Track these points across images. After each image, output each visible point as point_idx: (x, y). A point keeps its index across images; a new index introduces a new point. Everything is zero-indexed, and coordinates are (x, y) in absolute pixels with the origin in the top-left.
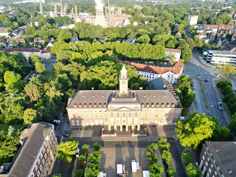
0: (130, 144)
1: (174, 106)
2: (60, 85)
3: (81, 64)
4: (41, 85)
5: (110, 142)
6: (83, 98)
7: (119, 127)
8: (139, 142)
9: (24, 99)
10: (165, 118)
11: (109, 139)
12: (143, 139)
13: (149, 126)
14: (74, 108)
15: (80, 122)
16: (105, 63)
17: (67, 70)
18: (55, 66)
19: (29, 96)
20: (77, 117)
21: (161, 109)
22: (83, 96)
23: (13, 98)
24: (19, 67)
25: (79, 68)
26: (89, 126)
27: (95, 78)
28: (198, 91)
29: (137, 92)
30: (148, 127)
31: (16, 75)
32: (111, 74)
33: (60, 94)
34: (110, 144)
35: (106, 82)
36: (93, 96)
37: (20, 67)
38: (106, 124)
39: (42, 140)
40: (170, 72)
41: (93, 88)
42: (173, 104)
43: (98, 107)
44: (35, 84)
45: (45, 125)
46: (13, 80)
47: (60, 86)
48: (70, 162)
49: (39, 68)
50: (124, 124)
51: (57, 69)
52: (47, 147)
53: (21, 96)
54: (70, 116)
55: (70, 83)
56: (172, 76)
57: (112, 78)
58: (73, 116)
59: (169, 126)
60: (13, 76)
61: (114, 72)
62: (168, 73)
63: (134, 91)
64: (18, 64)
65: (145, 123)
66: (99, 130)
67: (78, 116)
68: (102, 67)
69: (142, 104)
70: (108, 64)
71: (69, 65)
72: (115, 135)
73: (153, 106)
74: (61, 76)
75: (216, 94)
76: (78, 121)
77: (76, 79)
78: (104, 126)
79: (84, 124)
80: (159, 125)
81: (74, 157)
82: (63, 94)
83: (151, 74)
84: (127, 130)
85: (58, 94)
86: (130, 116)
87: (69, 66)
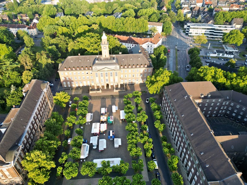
0: (113, 97)
1: (146, 66)
2: (50, 55)
3: (68, 37)
4: (32, 55)
5: (97, 96)
6: (72, 63)
7: (103, 87)
8: (119, 95)
9: (19, 66)
10: (141, 77)
11: (95, 95)
12: (123, 93)
13: (128, 84)
14: (64, 70)
15: (71, 84)
16: (90, 34)
17: (55, 43)
18: (43, 40)
19: (23, 65)
20: (68, 79)
21: (136, 69)
22: (72, 61)
23: (10, 66)
24: (8, 42)
25: (66, 42)
26: (79, 87)
27: (82, 48)
28: (172, 58)
29: (117, 56)
30: (127, 85)
31: (8, 47)
32: (96, 43)
33: (51, 61)
34: (96, 98)
35: (91, 50)
36: (80, 61)
37: (10, 42)
38: (93, 84)
39: (41, 92)
40: (149, 42)
41: (79, 54)
42: (145, 64)
43: (84, 69)
44: (28, 53)
45: (42, 82)
46: (6, 52)
47: (50, 56)
48: (64, 106)
49: (28, 42)
50: (108, 83)
51: (45, 43)
52: (46, 97)
53: (17, 65)
54: (62, 79)
55: (60, 54)
56: (151, 46)
57: (96, 46)
58: (64, 79)
59: (144, 84)
60: (6, 48)
61: (98, 42)
62: (147, 43)
63: (114, 56)
64: (7, 39)
65: (125, 82)
66: (87, 89)
67: (69, 78)
68: (87, 38)
69: (121, 65)
70: (93, 35)
71: (57, 38)
72: (100, 91)
73: (130, 67)
74: (50, 47)
75: (187, 60)
76: (69, 83)
77: (64, 51)
78: (91, 86)
79: (75, 85)
80: (136, 83)
81: (68, 104)
82: (53, 62)
83: (133, 45)
84: (110, 87)
85: (50, 61)
86: (111, 76)
87: (57, 39)
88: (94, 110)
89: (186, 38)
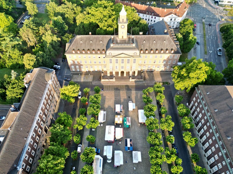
0: (128, 88)
1: (173, 52)
2: (56, 29)
3: (76, 5)
4: (35, 28)
5: (109, 86)
6: (81, 44)
7: (117, 73)
8: (136, 86)
9: (21, 43)
10: (163, 64)
11: (108, 84)
12: (140, 83)
13: (147, 71)
14: (72, 53)
15: (80, 68)
16: (103, 3)
17: (61, 12)
18: (48, 7)
20: (76, 63)
21: (159, 55)
22: (81, 42)
23: (10, 43)
24: (9, 8)
25: (74, 10)
26: (89, 72)
27: (92, 22)
28: (199, 35)
29: (136, 37)
30: (145, 72)
31: (7, 17)
32: (110, 17)
33: (57, 39)
34: (109, 88)
35: (104, 26)
36: (91, 42)
37: (10, 8)
38: (105, 69)
39: (45, 84)
40: (173, 14)
41: (90, 33)
42: (172, 50)
43: (96, 53)
44: (30, 27)
45: (46, 70)
46: (6, 23)
47: (56, 31)
48: (73, 102)
49: (31, 9)
50: (122, 70)
51: (50, 11)
52: (51, 90)
53: (18, 41)
54: (70, 62)
55: (67, 28)
56: (175, 19)
57: (110, 21)
58: (72, 62)
59: (166, 71)
60: (5, 18)
61: (112, 15)
62: (170, 16)
63: (133, 37)
64: (7, 4)
65: (143, 69)
66: (98, 75)
67: (78, 62)
68: (99, 8)
69: (141, 50)
70: (106, 5)
71: (63, 5)
72: (114, 80)
73: (152, 52)
74: (55, 18)
75: (217, 39)
76: (77, 67)
77: (72, 22)
78: (103, 71)
79: (84, 70)
80: (156, 70)
81: (76, 98)
82: (59, 39)
83: (152, 17)
84: (125, 75)
85: (55, 38)
86: (128, 62)
87: (63, 7)
88: (106, 106)
89: (215, 8)
